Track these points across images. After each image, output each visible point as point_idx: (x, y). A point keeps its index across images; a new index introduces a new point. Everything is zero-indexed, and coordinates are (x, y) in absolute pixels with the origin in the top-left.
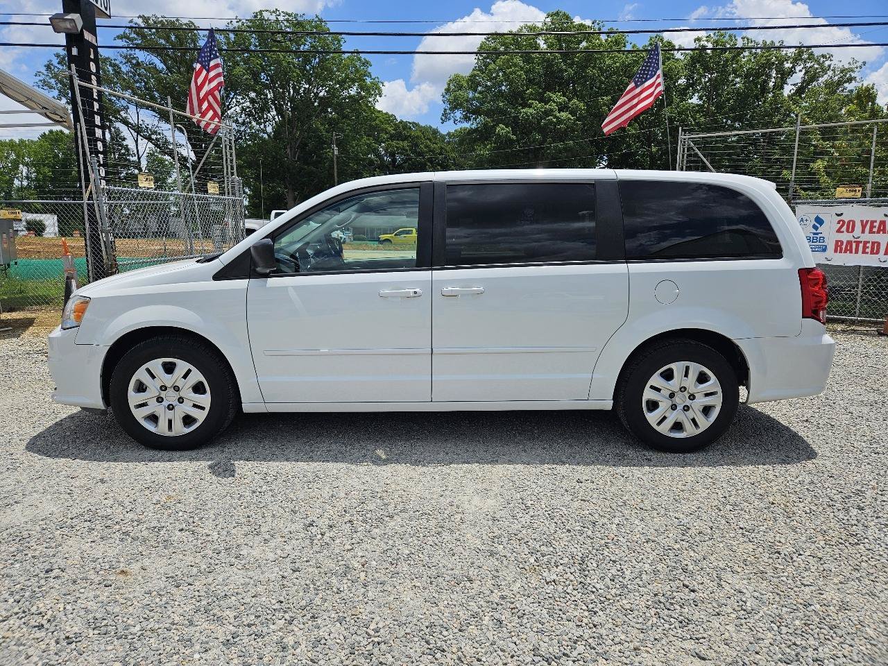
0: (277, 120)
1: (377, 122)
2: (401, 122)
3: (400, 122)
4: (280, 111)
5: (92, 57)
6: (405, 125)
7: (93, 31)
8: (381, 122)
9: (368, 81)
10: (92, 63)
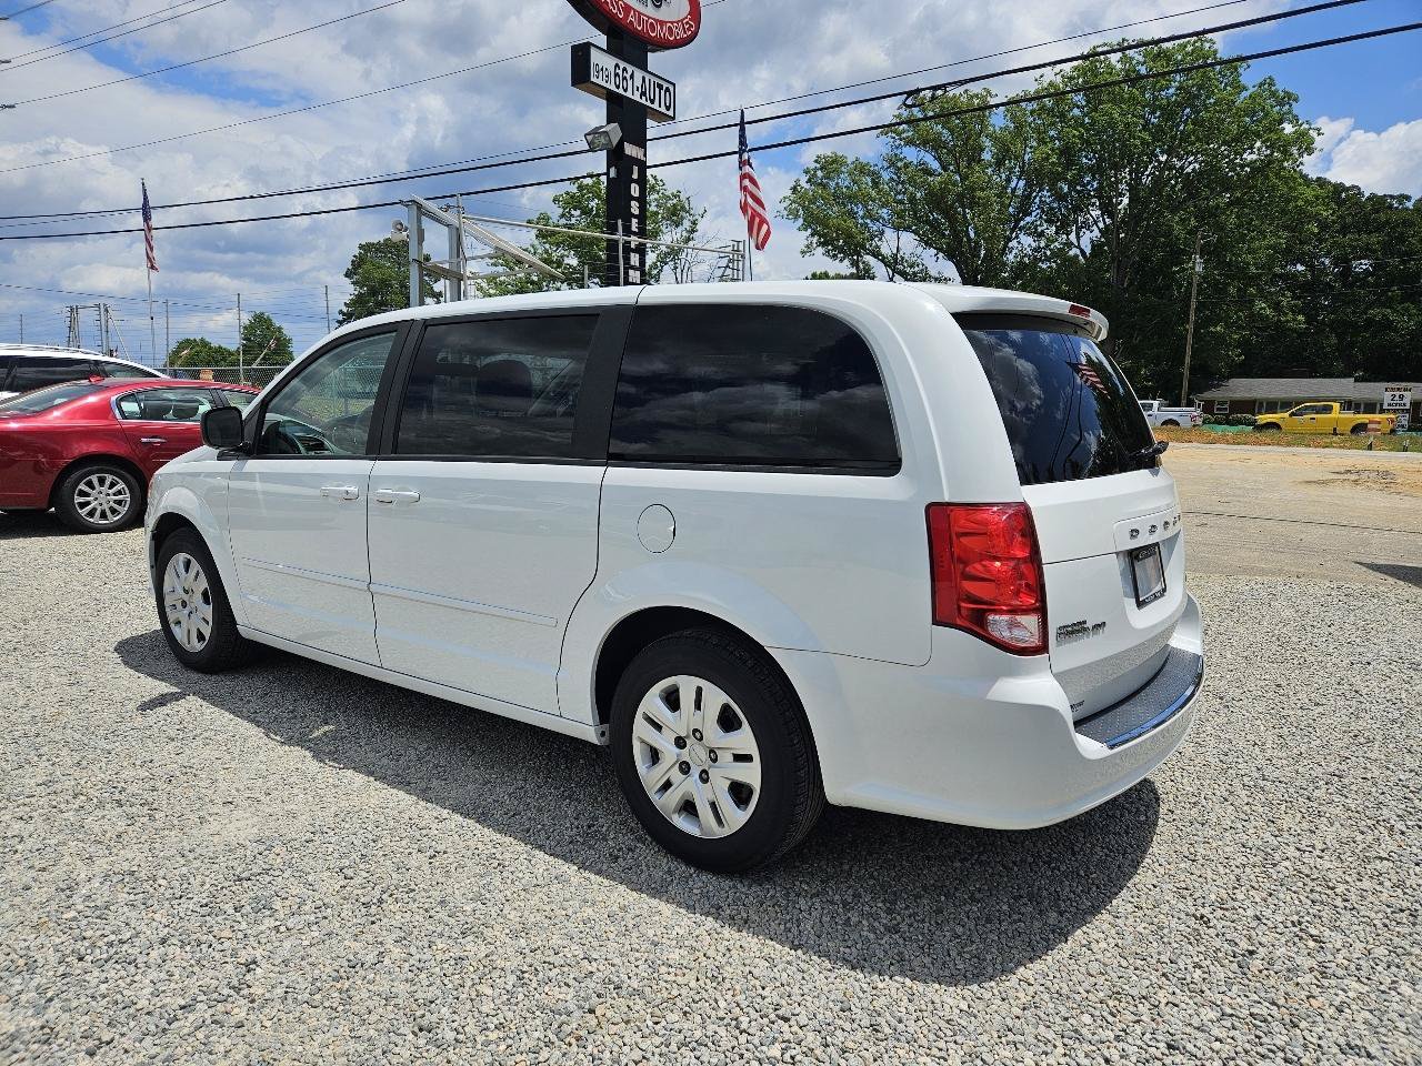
0: (1101, 225)
1: (1300, 203)
2: (1373, 197)
3: (1368, 198)
4: (1108, 209)
5: (635, 176)
6: (1379, 202)
7: (641, 142)
8: (1307, 201)
9: (1288, 128)
10: (633, 185)
